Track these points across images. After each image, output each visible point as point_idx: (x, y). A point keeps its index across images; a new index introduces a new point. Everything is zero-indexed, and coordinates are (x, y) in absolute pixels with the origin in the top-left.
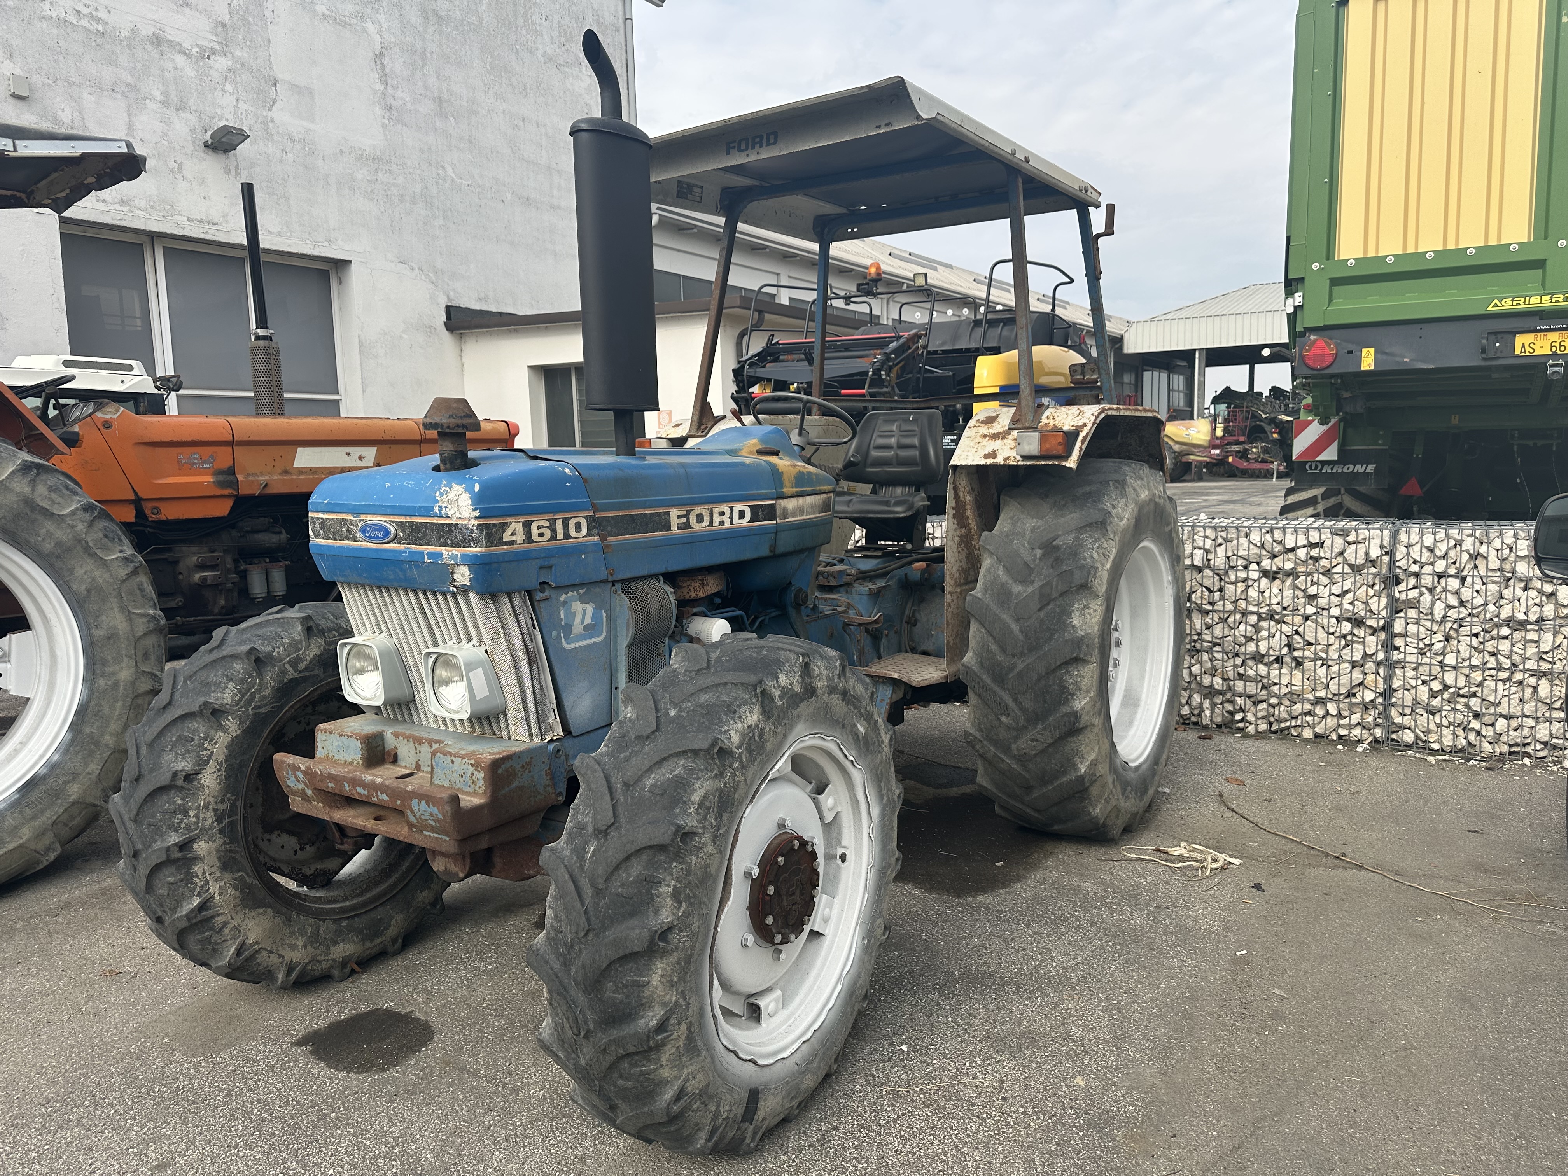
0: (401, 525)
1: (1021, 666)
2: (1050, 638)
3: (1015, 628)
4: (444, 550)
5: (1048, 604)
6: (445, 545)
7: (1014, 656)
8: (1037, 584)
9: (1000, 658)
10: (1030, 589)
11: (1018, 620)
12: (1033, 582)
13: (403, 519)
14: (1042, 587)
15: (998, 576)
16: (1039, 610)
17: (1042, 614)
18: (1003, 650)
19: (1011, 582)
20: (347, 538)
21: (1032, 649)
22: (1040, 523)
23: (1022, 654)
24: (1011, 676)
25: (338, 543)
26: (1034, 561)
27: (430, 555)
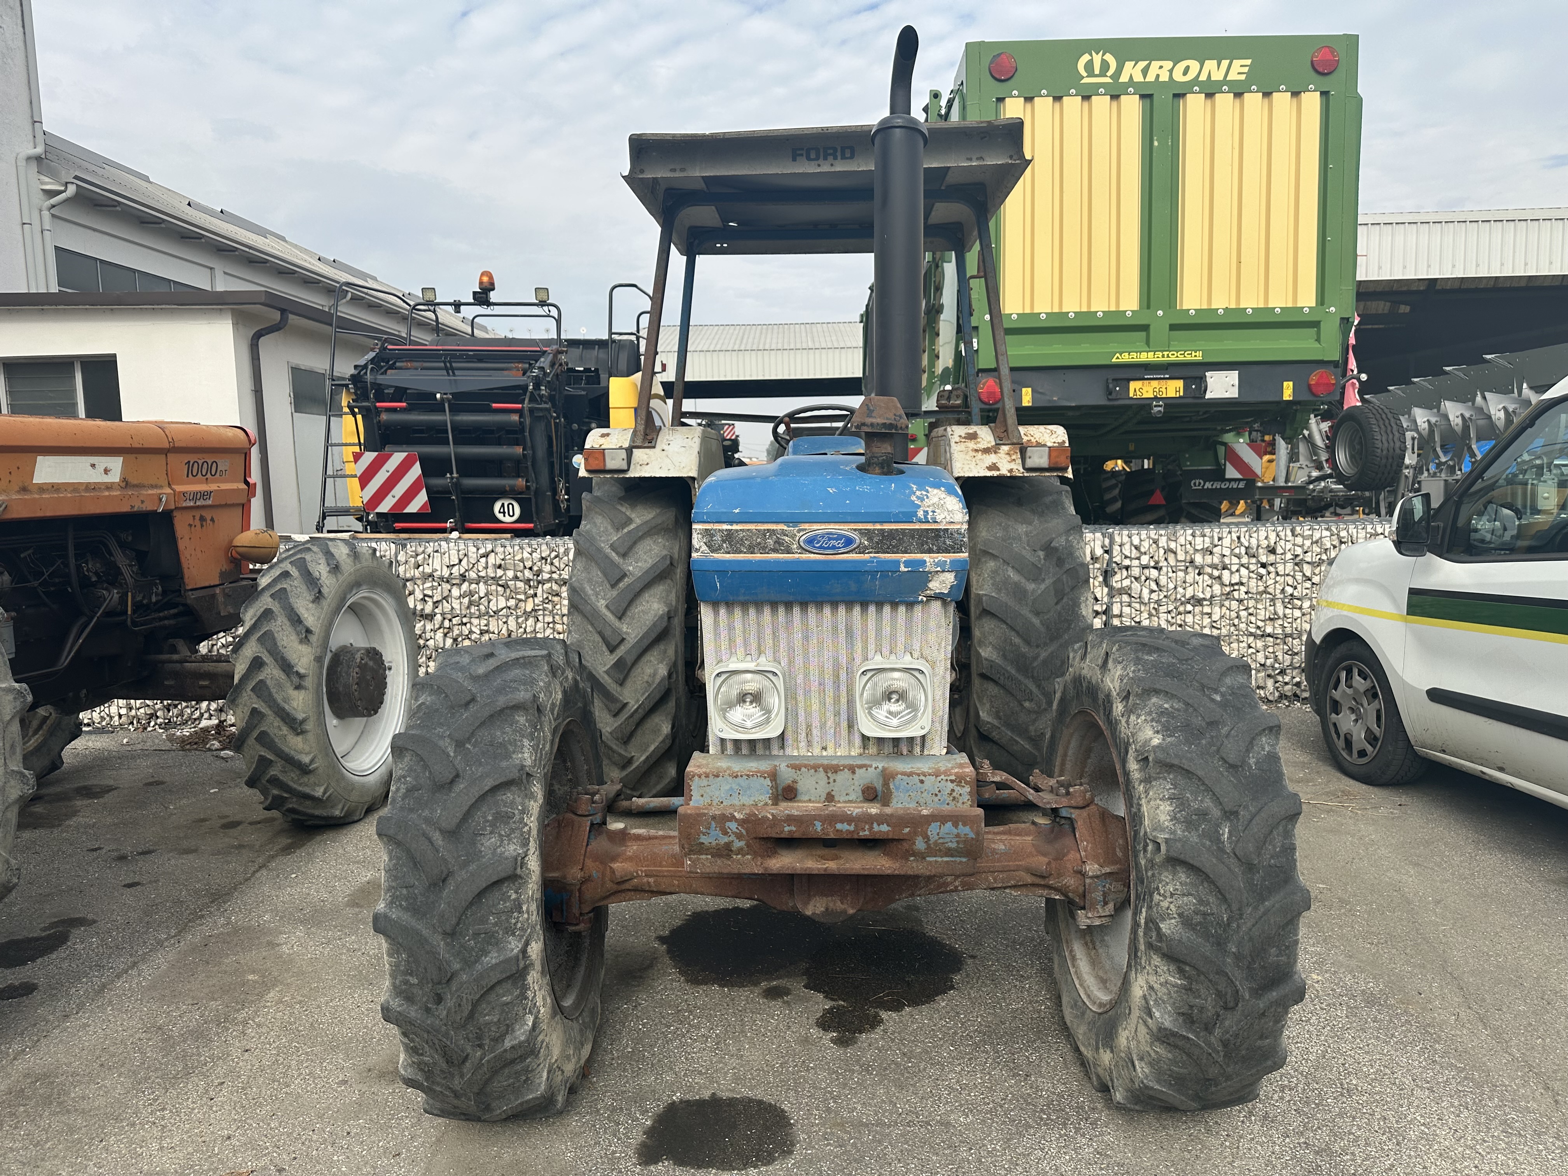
0: (867, 533)
1: (1044, 655)
2: (1069, 628)
3: (1036, 621)
4: (926, 557)
5: (1062, 599)
6: (930, 551)
7: (1038, 646)
8: (1048, 582)
9: (1024, 649)
10: (1043, 587)
11: (1037, 614)
12: (1044, 580)
13: (870, 526)
14: (1054, 583)
15: (1009, 576)
16: (1057, 604)
17: (1059, 607)
18: (1028, 643)
19: (1023, 580)
20: (775, 551)
21: (1053, 639)
22: (1030, 528)
23: (1045, 644)
24: (1035, 664)
25: (758, 556)
26: (1040, 561)
27: (907, 563)
